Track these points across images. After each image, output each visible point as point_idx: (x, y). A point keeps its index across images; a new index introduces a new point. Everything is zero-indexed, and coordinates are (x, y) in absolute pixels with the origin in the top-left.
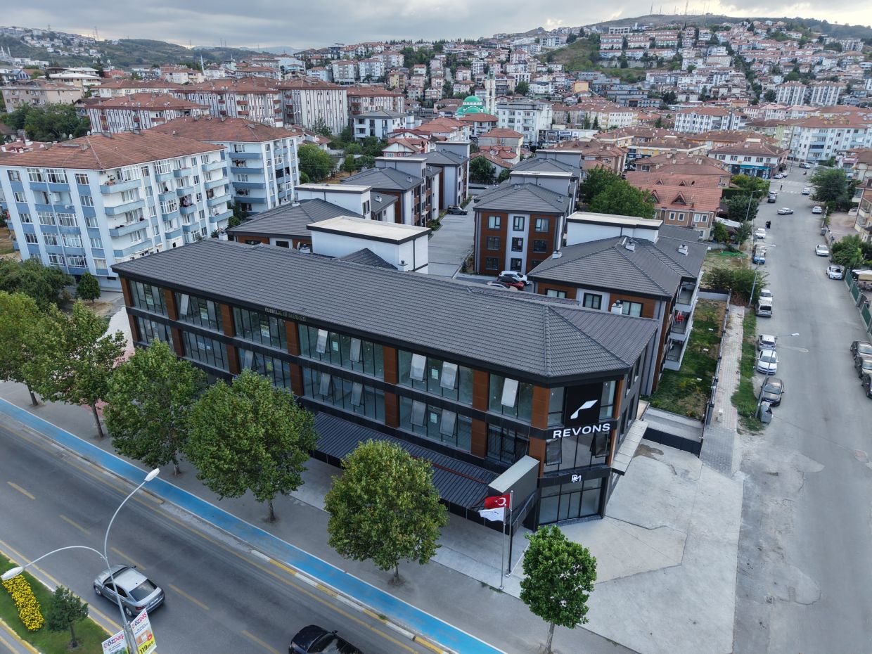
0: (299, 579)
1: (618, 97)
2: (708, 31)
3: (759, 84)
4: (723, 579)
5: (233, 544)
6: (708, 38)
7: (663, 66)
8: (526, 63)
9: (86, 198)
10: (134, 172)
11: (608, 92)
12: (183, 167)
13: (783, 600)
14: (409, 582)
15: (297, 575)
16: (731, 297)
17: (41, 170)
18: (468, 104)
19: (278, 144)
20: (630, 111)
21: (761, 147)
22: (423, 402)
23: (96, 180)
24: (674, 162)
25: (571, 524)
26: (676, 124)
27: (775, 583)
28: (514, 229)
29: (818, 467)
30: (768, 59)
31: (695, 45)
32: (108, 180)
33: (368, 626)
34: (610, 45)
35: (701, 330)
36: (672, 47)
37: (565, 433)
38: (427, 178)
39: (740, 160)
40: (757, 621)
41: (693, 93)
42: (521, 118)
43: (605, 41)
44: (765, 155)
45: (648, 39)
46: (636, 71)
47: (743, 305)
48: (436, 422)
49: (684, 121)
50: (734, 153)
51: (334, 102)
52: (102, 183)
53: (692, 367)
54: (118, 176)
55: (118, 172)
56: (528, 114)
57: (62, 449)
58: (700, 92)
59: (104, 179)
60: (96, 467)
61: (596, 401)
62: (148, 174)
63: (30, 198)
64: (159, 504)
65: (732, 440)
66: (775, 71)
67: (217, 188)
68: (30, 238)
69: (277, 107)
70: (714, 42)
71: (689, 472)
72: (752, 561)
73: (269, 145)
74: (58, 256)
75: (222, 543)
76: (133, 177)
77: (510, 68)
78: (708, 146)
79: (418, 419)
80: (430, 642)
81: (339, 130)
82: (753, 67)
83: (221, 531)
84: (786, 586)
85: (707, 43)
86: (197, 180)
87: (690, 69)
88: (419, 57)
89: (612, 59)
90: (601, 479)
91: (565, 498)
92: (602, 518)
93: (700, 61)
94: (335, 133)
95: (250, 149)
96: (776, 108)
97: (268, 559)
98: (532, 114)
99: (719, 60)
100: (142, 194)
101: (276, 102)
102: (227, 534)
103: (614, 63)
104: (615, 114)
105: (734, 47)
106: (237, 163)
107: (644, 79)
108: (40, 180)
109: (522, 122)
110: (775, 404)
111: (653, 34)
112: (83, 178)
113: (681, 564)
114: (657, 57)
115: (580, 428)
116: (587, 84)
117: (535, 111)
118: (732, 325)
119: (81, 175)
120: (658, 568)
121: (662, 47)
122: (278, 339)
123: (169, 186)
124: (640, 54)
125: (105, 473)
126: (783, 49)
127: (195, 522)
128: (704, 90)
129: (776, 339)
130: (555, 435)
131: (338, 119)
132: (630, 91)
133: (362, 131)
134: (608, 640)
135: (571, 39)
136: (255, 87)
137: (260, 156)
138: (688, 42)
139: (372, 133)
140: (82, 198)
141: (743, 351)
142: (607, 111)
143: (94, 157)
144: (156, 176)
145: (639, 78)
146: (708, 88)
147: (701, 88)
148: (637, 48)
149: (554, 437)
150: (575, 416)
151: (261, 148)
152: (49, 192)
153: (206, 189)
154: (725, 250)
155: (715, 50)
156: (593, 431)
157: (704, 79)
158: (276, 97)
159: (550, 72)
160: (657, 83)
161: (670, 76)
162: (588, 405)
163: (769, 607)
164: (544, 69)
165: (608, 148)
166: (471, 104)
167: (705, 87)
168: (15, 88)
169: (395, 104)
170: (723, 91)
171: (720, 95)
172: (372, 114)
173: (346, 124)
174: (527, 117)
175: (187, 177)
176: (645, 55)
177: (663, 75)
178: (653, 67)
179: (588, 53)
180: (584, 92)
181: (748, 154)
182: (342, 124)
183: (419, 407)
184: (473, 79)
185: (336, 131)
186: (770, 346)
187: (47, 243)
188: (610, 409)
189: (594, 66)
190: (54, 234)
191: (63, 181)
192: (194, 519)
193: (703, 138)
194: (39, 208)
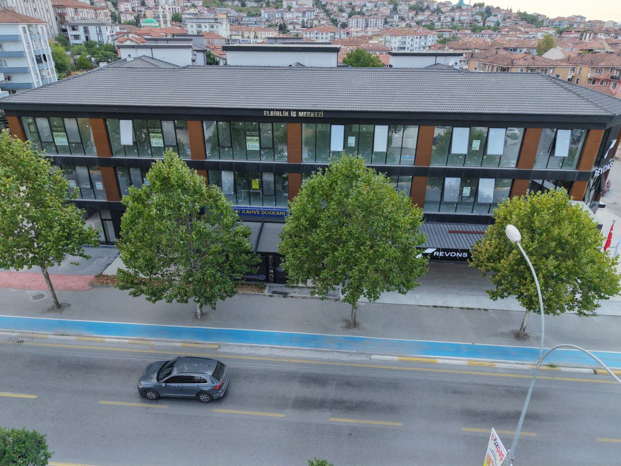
0: (444, 365)
3: (335, 18)
7: (270, 6)
11: (241, 23)
15: (439, 361)
18: (148, 25)
19: (32, 28)
22: (458, 177)
37: (598, 173)
41: (297, 24)
42: (207, 29)
46: (253, 9)
51: (41, 10)
58: (301, 23)
64: (215, 350)
66: (341, 10)
73: (24, 27)
79: (452, 196)
83: (318, 351)
87: (289, 8)
93: (294, 3)
97: (397, 358)
99: (306, 2)
102: (326, 352)
103: (236, 3)
107: (260, 15)
115: (604, 168)
116: (226, 16)
122: (270, 150)
128: (303, 21)
130: (595, 175)
132: (256, 22)
133: (77, 37)
145: (256, 14)
146: (305, 21)
147: (301, 21)
150: (606, 155)
156: (607, 169)
157: (300, 15)
159: (194, 6)
160: (270, 18)
161: (277, 12)
162: (613, 145)
164: (189, 4)
166: (150, 24)
167: (303, 20)
170: (316, 22)
171: (314, 25)
172: (82, 22)
174: (212, 29)
177: (272, 12)
178: (263, 6)
183: (453, 182)
189: (222, 5)
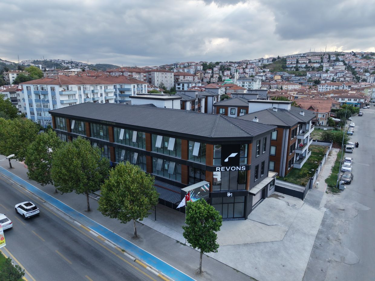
0: (91, 233)
1: (294, 81)
2: (335, 56)
3: (359, 76)
4: (304, 249)
5: (68, 218)
6: (335, 59)
7: (315, 70)
8: (254, 68)
9: (53, 96)
10: (74, 88)
11: (290, 80)
12: (96, 89)
13: (337, 262)
14: (142, 238)
15: (91, 232)
16: (333, 144)
17: (38, 86)
18: (227, 82)
19: (139, 86)
20: (298, 85)
21: (356, 95)
22: (161, 159)
23: (58, 89)
24: (314, 99)
25: (229, 221)
26: (319, 90)
27: (334, 254)
28: (231, 114)
29: (367, 209)
30: (363, 66)
31: (329, 61)
32: (63, 90)
33: (115, 254)
34: (291, 62)
35: (315, 155)
36: (319, 62)
37: (222, 169)
38: (198, 99)
39: (346, 100)
40: (320, 269)
41: (328, 80)
42: (247, 85)
43: (289, 60)
44: (358, 98)
45: (307, 59)
46: (302, 72)
47: (338, 148)
48: (167, 169)
49: (322, 89)
50: (343, 98)
51: (168, 77)
52: (60, 91)
53: (308, 168)
54: (68, 89)
55: (68, 87)
56: (250, 83)
57: (13, 182)
58: (331, 80)
59: (61, 89)
60: (24, 189)
61: (237, 153)
62: (80, 90)
63: (33, 97)
64: (43, 203)
65: (322, 195)
66: (366, 71)
67: (110, 99)
68: (32, 113)
69: (145, 78)
70: (338, 60)
71: (296, 205)
72: (323, 244)
73: (135, 86)
74: (41, 121)
75: (63, 218)
76: (74, 90)
77: (247, 71)
78: (332, 95)
79: (159, 167)
80: (143, 263)
81: (170, 88)
82: (356, 70)
83: (64, 214)
84: (340, 256)
85: (334, 60)
86: (101, 95)
87: (327, 71)
88: (209, 67)
89: (292, 68)
90: (244, 197)
91: (225, 206)
92: (245, 219)
93: (331, 68)
94: (168, 89)
95: (126, 87)
96: (365, 84)
97: (80, 225)
98: (252, 83)
99: (340, 67)
100: (77, 97)
101: (144, 76)
102: (66, 215)
103: (292, 69)
104: (291, 86)
105: (347, 62)
106: (121, 92)
107: (306, 75)
108: (38, 90)
109: (248, 86)
110: (348, 183)
111: (310, 58)
112: (53, 89)
113: (282, 241)
114: (312, 67)
115: (230, 167)
116: (280, 76)
117: (253, 82)
118: (331, 155)
119: (53, 87)
120: (269, 241)
121: (314, 63)
122: (106, 136)
123: (89, 96)
124: (304, 65)
125: (27, 191)
126: (370, 63)
127: (55, 210)
128: (333, 79)
129: (352, 159)
130: (217, 169)
131: (170, 84)
132: (299, 79)
133: (179, 88)
134: (234, 269)
135: (274, 60)
136: (137, 70)
137: (131, 90)
138: (325, 60)
139: (183, 89)
140: (52, 96)
141: (335, 164)
142: (287, 84)
143: (59, 81)
144: (84, 91)
145: (304, 75)
146: (335, 78)
147: (332, 78)
148: (303, 63)
149: (217, 170)
150: (226, 160)
151: (131, 86)
152: (40, 94)
153: (105, 99)
154: (334, 130)
155: (338, 63)
156: (237, 170)
157: (333, 75)
158: (145, 75)
159: (264, 72)
160: (312, 77)
161: (318, 74)
162: (233, 155)
163: (328, 264)
164: (261, 71)
165: (283, 94)
166: (228, 82)
167: (333, 77)
168: (48, 72)
169: (194, 79)
170: (342, 79)
171: (340, 81)
172: (183, 82)
173: (173, 86)
174: (250, 84)
175: (97, 93)
176: (306, 66)
177: (314, 74)
178: (310, 70)
179: (281, 65)
180: (279, 79)
181: (350, 98)
182: (171, 86)
183: (160, 161)
184: (231, 75)
185: (169, 89)
186: (349, 162)
187: (38, 115)
188: (246, 159)
189: (284, 70)
190: (40, 112)
191: (46, 90)
192: (56, 209)
193: (329, 93)
194: (36, 101)
